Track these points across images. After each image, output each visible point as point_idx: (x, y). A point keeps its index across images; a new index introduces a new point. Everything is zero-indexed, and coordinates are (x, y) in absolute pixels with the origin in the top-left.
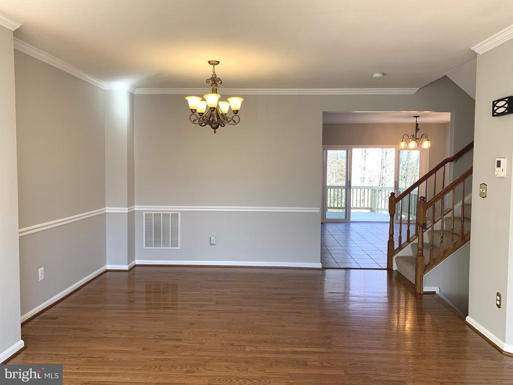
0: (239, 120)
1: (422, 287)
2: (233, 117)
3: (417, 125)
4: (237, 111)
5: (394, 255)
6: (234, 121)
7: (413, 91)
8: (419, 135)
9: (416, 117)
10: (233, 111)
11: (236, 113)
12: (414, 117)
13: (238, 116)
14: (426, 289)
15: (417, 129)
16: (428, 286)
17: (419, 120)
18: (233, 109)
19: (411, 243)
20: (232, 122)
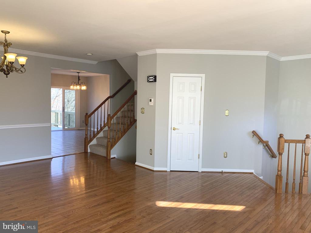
0: (25, 71)
1: (110, 156)
2: (20, 69)
3: (79, 77)
4: (24, 65)
5: (88, 144)
6: (21, 71)
7: (95, 63)
8: (80, 82)
9: (78, 73)
10: (21, 65)
11: (23, 67)
12: (77, 73)
13: (24, 68)
14: (112, 157)
15: (79, 79)
16: (112, 155)
17: (80, 74)
18: (20, 64)
19: (96, 138)
20: (20, 72)
